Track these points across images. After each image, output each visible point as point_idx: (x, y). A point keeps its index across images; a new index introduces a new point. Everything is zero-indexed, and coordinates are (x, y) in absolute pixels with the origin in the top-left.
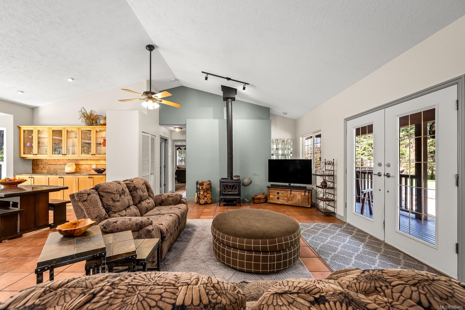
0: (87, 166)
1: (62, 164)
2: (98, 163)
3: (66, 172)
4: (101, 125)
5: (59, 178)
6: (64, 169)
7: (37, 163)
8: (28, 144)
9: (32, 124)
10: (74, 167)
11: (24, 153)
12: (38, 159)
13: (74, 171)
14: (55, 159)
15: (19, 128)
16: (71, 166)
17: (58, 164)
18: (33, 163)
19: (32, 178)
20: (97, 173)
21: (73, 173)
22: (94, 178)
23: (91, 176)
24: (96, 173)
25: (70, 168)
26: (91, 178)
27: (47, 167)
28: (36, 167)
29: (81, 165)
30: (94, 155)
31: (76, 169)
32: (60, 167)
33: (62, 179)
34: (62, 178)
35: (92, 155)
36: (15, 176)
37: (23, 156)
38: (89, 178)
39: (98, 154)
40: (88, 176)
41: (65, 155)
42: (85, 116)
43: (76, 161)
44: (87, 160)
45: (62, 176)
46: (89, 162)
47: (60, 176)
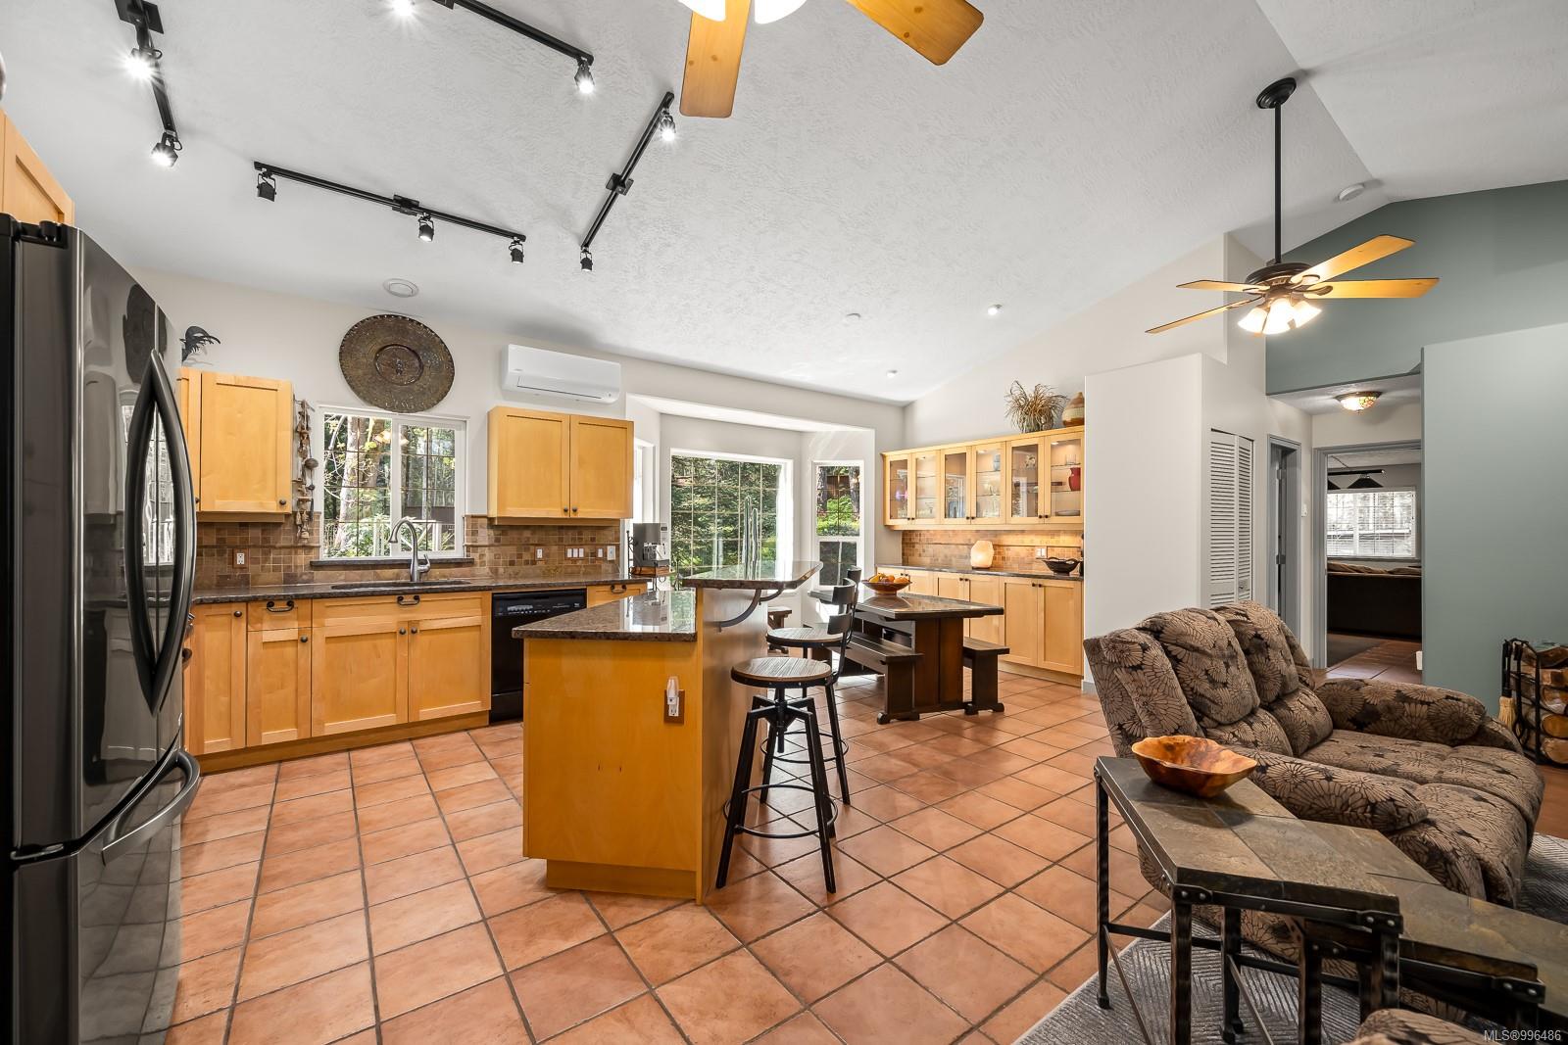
0: (1023, 552)
1: (962, 543)
2: (1052, 541)
3: (974, 565)
4: (1066, 424)
5: (961, 579)
6: (968, 557)
7: (910, 540)
8: (898, 495)
9: (902, 446)
10: (991, 551)
11: (891, 517)
12: (913, 531)
13: (989, 564)
14: (947, 531)
15: (883, 457)
16: (983, 549)
17: (951, 542)
18: (903, 539)
20: (1055, 571)
21: (987, 569)
22: (1047, 589)
23: (1039, 581)
24: (1051, 573)
25: (981, 556)
26: (1040, 586)
27: (931, 549)
28: (910, 549)
29: (1006, 548)
30: (1047, 517)
31: (994, 558)
32: (956, 552)
33: (968, 583)
34: (966, 580)
35: (1040, 517)
36: (876, 568)
37: (890, 522)
38: (1034, 585)
39: (1057, 514)
40: (1029, 581)
41: (973, 518)
42: (1020, 406)
43: (996, 536)
44: (1023, 532)
45: (967, 576)
46: (1028, 540)
47: (961, 575)
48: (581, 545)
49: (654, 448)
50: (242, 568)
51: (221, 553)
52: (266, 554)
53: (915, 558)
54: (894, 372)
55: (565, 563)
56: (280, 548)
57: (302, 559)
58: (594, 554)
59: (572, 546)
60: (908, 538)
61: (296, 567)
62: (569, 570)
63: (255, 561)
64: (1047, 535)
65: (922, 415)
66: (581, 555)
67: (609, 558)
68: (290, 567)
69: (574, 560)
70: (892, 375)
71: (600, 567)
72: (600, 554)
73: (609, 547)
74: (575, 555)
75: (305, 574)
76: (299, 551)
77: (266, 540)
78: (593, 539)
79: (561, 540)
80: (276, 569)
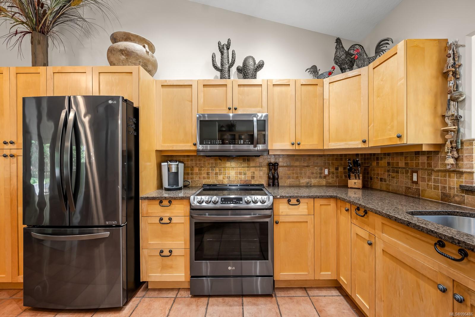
50: (416, 183)
51: (407, 172)
52: (430, 175)
56: (439, 171)
57: (454, 182)
61: (450, 188)
63: (423, 180)
68: (445, 187)
75: (457, 195)
76: (452, 175)
77: (429, 165)
80: (436, 188)
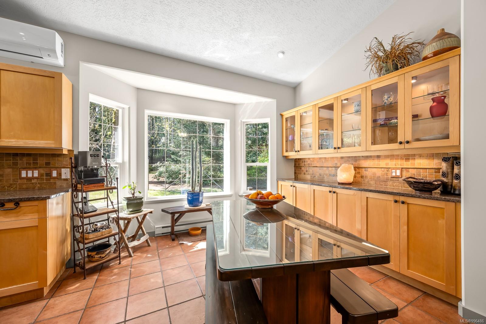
1: (331, 166)
3: (339, 181)
4: (428, 57)
5: (330, 192)
6: (335, 175)
7: (299, 164)
8: (290, 138)
9: (294, 106)
10: (353, 172)
11: (287, 151)
12: (300, 159)
13: (351, 180)
14: (320, 158)
15: (282, 115)
16: (346, 170)
17: (324, 166)
18: (295, 164)
19: (294, 186)
20: (416, 190)
21: (350, 184)
22: (410, 206)
23: (402, 199)
25: (344, 174)
26: (403, 203)
27: (311, 170)
28: (299, 171)
29: (364, 169)
30: (408, 142)
31: (355, 177)
32: (327, 172)
33: (335, 194)
34: (334, 192)
35: (401, 143)
36: (278, 181)
37: (286, 154)
38: (396, 201)
39: (418, 140)
40: (391, 198)
41: (339, 148)
42: (378, 57)
43: (356, 161)
44: (378, 157)
45: (334, 190)
46: (383, 163)
47: (331, 189)
48: (36, 168)
49: (129, 108)
53: (301, 176)
54: (283, 53)
55: (20, 181)
58: (49, 175)
59: (27, 169)
60: (298, 164)
62: (24, 186)
64: (402, 159)
65: (305, 90)
66: (36, 174)
67: (63, 177)
69: (28, 179)
70: (281, 55)
71: (55, 183)
72: (54, 174)
73: (62, 169)
74: (30, 175)
78: (48, 164)
79: (15, 164)
